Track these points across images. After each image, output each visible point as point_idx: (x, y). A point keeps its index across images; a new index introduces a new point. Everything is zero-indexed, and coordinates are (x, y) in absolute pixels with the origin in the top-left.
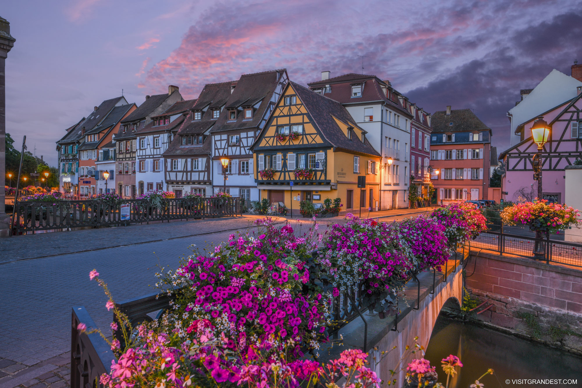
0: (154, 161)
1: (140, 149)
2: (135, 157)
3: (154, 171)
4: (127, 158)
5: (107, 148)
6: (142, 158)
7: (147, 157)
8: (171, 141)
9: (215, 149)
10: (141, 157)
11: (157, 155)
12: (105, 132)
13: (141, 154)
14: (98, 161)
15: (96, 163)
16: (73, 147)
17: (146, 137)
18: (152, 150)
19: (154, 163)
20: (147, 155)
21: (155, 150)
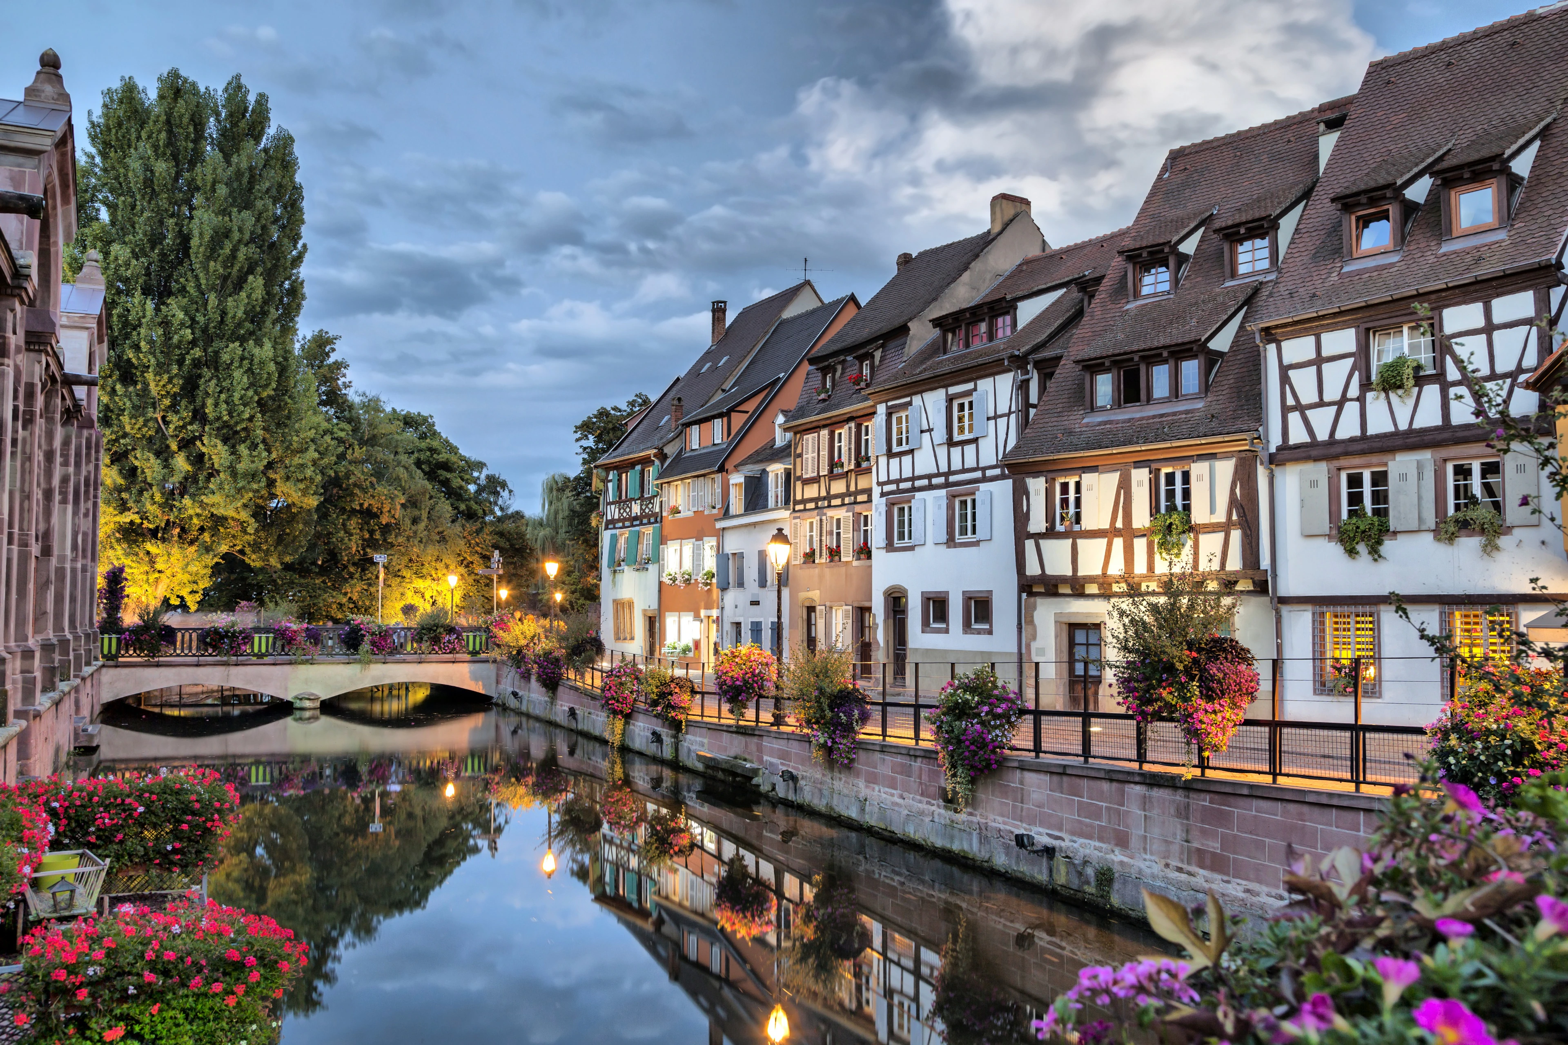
0: (952, 497)
1: (890, 454)
2: (868, 492)
3: (951, 542)
4: (836, 496)
5: (758, 467)
6: (899, 491)
7: (918, 483)
8: (1028, 405)
9: (1285, 410)
10: (893, 487)
11: (964, 471)
12: (750, 406)
13: (895, 475)
14: (726, 515)
15: (719, 525)
16: (642, 473)
17: (917, 400)
18: (942, 452)
19: (950, 507)
20: (921, 477)
21: (956, 452)
